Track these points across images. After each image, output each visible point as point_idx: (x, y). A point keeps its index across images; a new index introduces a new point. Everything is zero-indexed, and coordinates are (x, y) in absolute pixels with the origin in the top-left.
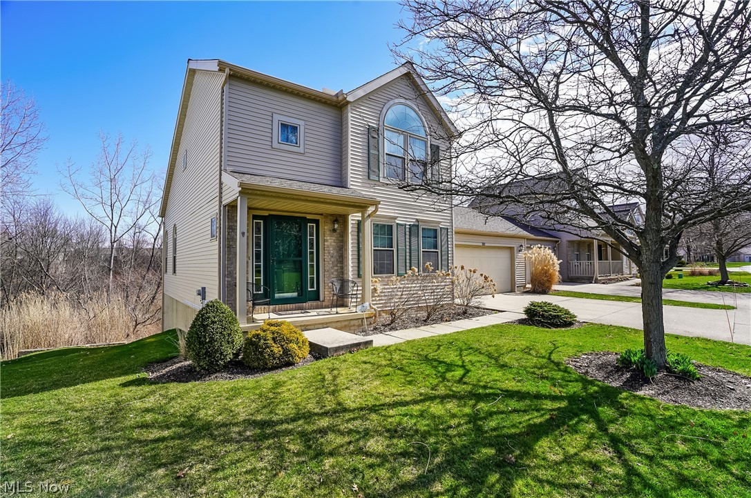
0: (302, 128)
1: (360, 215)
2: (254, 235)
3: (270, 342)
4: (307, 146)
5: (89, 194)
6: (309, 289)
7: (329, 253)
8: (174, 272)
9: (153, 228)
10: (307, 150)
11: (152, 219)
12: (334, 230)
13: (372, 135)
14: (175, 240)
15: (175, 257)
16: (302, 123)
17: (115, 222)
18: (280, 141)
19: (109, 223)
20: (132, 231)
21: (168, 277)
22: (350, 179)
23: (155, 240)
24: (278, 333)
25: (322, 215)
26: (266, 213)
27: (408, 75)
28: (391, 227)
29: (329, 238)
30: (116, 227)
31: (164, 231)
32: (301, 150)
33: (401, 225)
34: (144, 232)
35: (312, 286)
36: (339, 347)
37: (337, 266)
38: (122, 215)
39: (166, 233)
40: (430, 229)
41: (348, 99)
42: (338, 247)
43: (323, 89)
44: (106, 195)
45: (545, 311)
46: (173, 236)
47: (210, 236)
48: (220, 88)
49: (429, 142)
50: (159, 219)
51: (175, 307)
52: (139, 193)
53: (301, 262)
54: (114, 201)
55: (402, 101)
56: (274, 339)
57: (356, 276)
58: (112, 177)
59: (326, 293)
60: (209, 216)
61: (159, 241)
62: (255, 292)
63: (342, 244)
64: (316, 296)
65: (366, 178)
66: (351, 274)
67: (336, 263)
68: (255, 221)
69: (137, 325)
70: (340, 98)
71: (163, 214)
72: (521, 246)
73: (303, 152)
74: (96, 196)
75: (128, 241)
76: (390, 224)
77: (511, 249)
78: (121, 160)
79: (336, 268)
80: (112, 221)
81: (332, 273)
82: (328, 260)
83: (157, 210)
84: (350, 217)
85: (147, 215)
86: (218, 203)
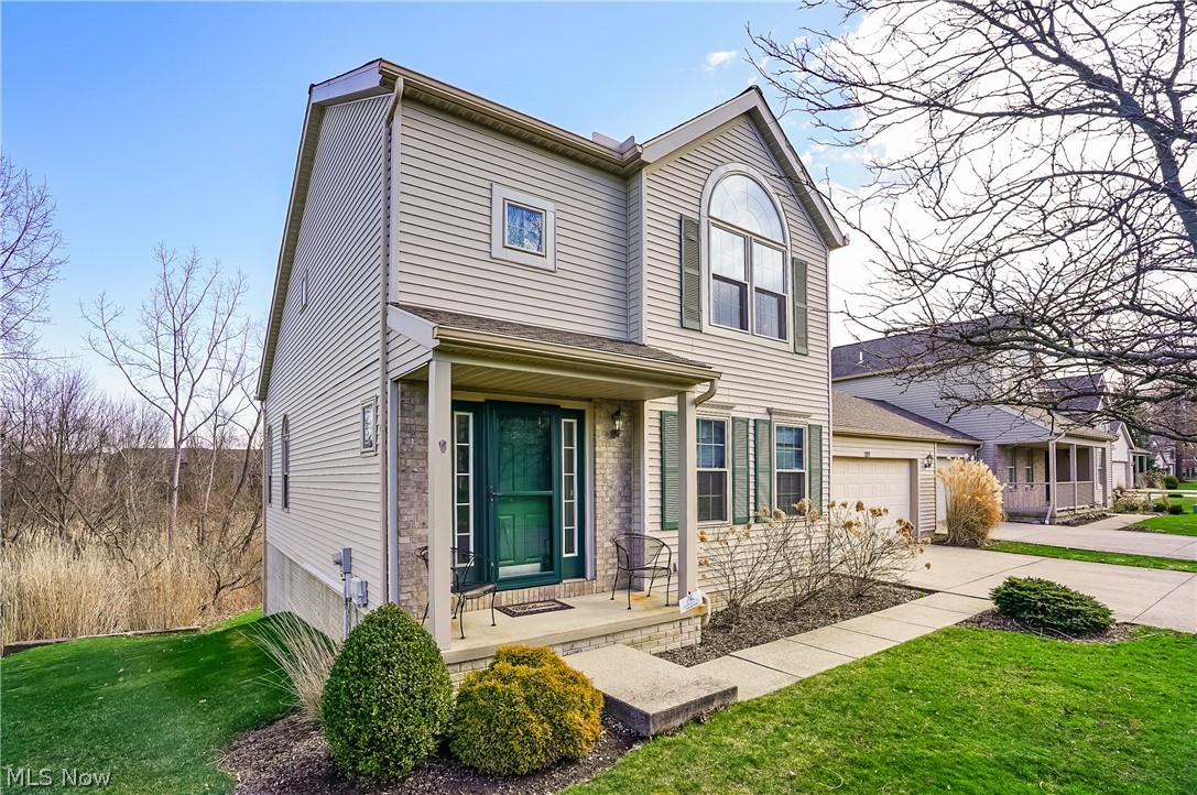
0: (550, 217)
1: (673, 399)
2: (456, 444)
3: (522, 708)
4: (559, 256)
5: (137, 357)
6: (565, 555)
7: (605, 480)
8: (286, 504)
9: (248, 417)
10: (559, 265)
11: (246, 401)
12: (615, 434)
13: (690, 236)
14: (286, 445)
15: (286, 477)
16: (549, 206)
17: (182, 407)
18: (507, 244)
19: (171, 409)
20: (211, 423)
21: (273, 511)
22: (646, 325)
23: (251, 438)
24: (537, 685)
25: (590, 400)
26: (479, 398)
27: (752, 115)
28: (720, 426)
29: (603, 449)
30: (183, 416)
31: (265, 426)
32: (549, 263)
33: (742, 420)
34: (231, 424)
35: (570, 549)
36: (672, 710)
37: (619, 507)
38: (194, 394)
39: (269, 431)
40: (791, 429)
41: (643, 157)
42: (621, 466)
43: (594, 134)
44: (167, 360)
45: (1047, 601)
46: (283, 437)
47: (359, 444)
48: (383, 124)
49: (789, 253)
50: (257, 403)
51: (287, 572)
52: (222, 358)
53: (550, 498)
54: (179, 370)
55: (742, 167)
56: (529, 701)
57: (658, 527)
58: (178, 327)
59: (598, 562)
60: (358, 402)
61: (257, 443)
62: (457, 566)
63: (628, 461)
64: (579, 568)
65: (677, 324)
66: (650, 525)
67: (617, 499)
68: (456, 413)
69: (219, 589)
70: (628, 156)
71: (263, 395)
72: (929, 457)
73: (553, 269)
74: (148, 361)
75: (205, 437)
76: (722, 418)
77: (912, 462)
78: (193, 298)
79: (617, 511)
80: (176, 404)
81: (611, 522)
82: (603, 494)
83: (252, 385)
84: (648, 405)
85: (237, 393)
86: (378, 374)
